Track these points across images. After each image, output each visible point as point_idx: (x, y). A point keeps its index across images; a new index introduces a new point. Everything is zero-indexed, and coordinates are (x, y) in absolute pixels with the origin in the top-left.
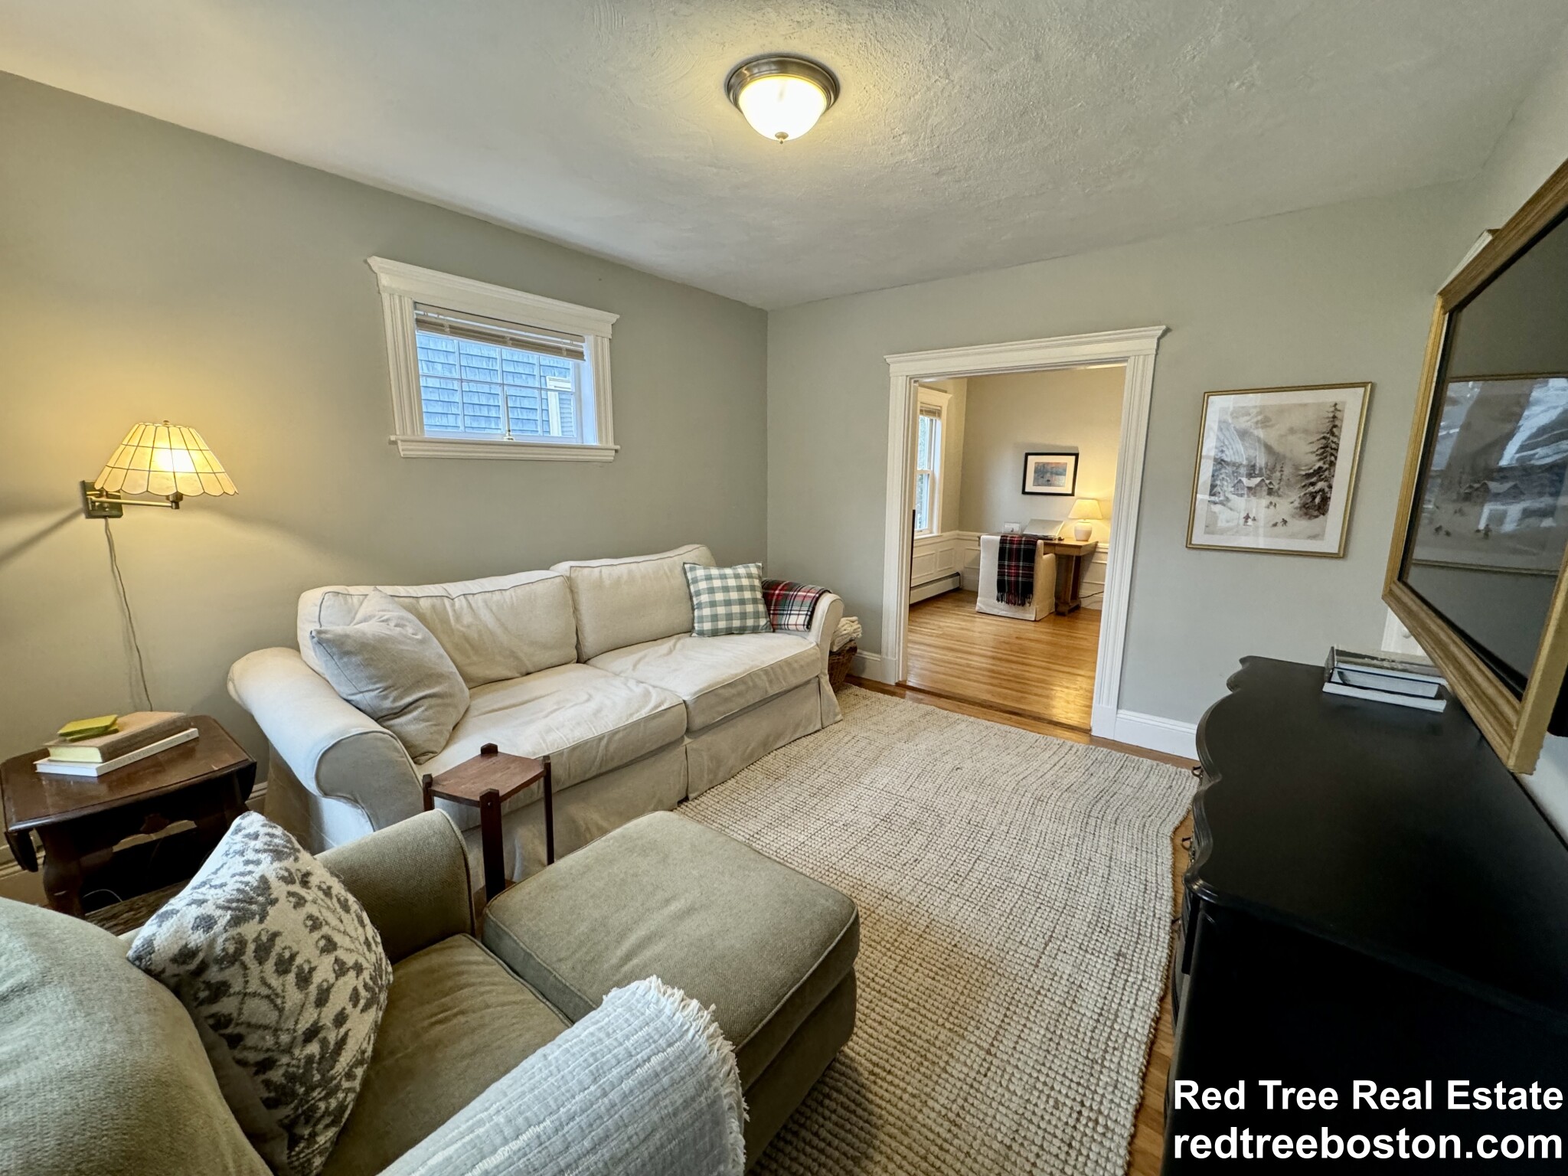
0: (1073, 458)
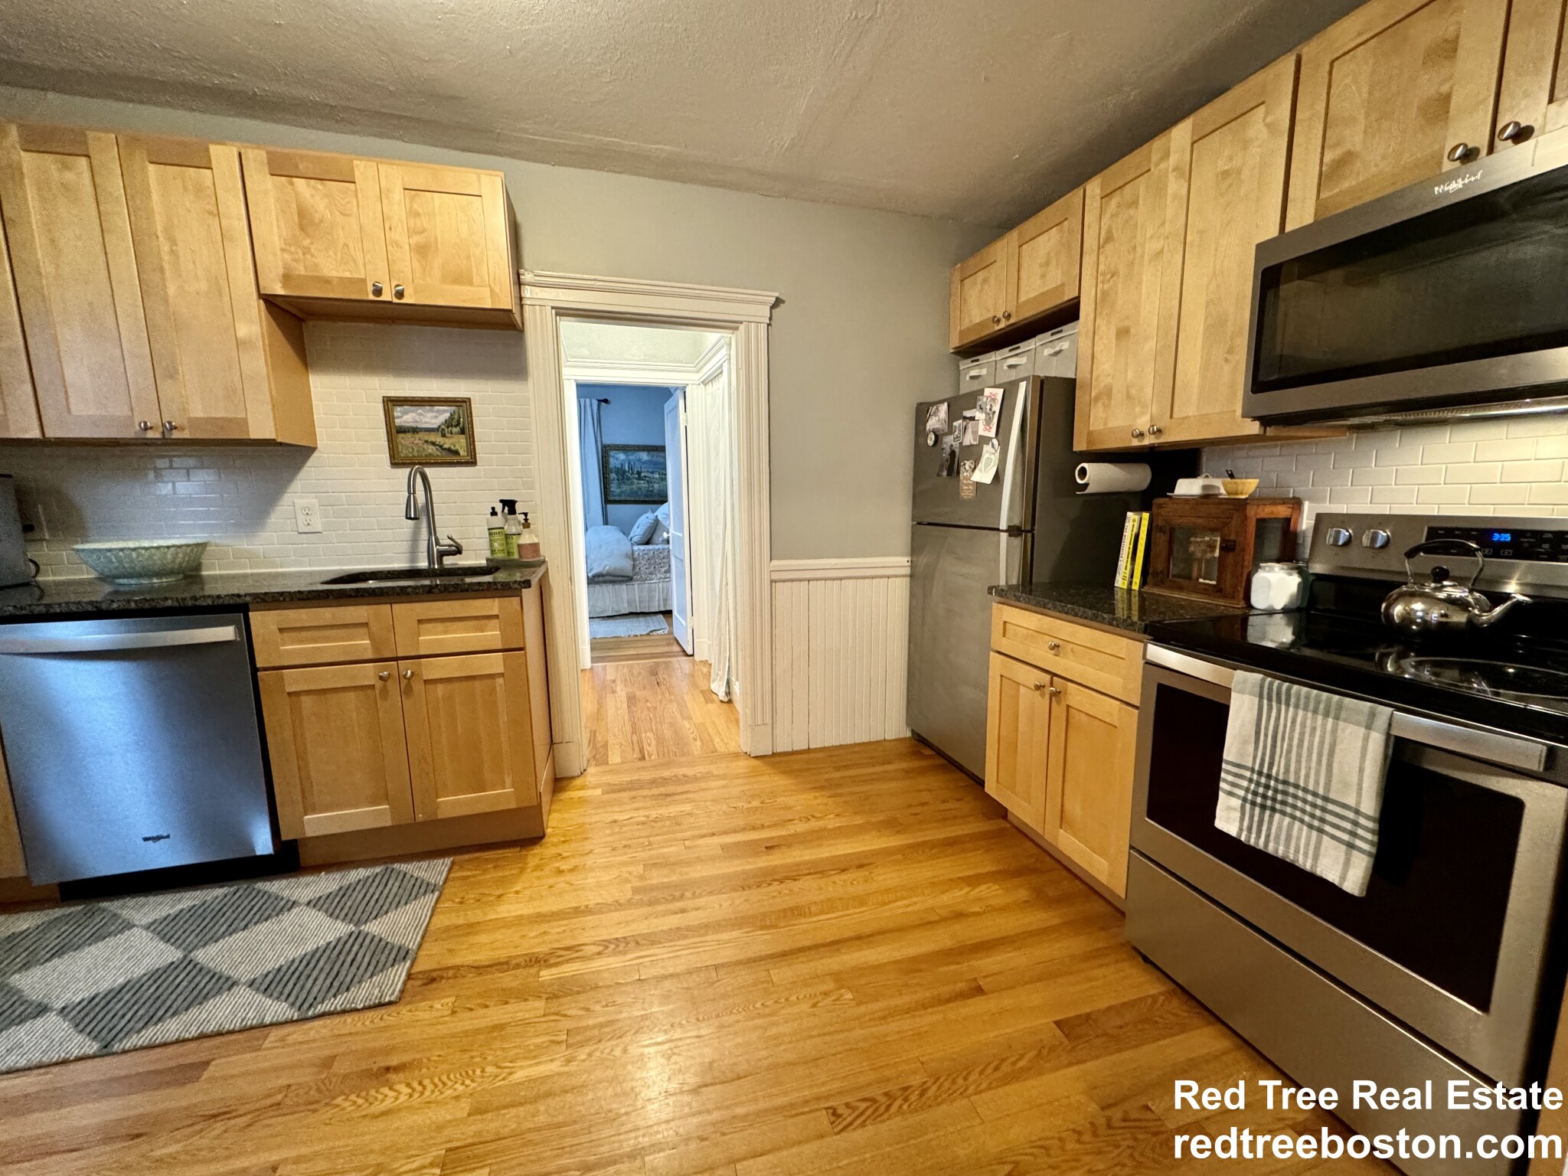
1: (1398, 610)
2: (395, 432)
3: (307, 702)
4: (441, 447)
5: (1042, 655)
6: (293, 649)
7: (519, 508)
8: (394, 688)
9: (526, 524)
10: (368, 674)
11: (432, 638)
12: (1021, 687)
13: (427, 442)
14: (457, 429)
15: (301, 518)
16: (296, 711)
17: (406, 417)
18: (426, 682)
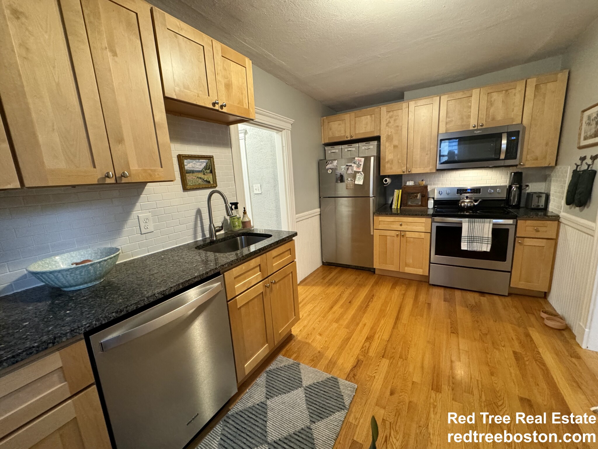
1: (463, 204)
2: (183, 173)
4: (203, 179)
5: (397, 227)
9: (245, 213)
12: (388, 237)
13: (198, 177)
14: (208, 171)
17: (190, 165)
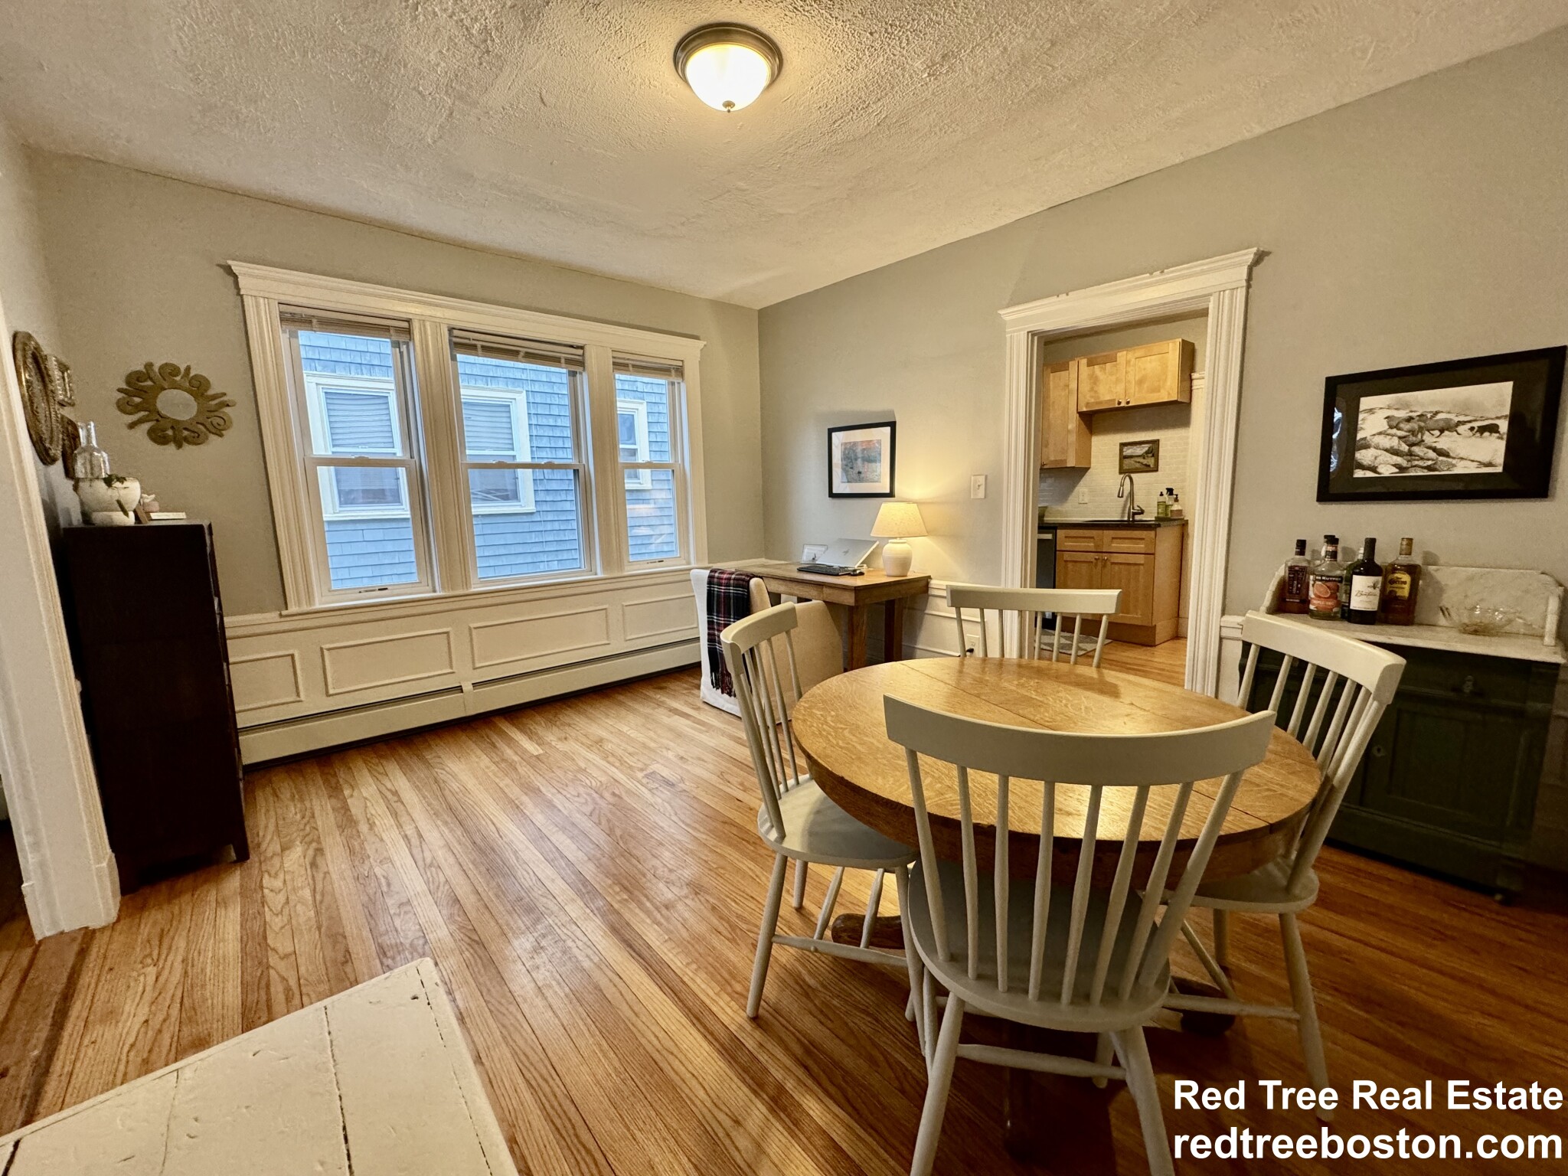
0: (888, 429)
2: (1123, 458)
3: (1070, 565)
4: (1142, 464)
6: (1069, 544)
7: (1174, 492)
8: (1100, 564)
9: (1176, 500)
10: (1091, 557)
11: (1116, 546)
13: (1136, 462)
14: (1151, 455)
15: (1081, 497)
16: (1066, 567)
17: (1128, 451)
18: (1113, 563)
